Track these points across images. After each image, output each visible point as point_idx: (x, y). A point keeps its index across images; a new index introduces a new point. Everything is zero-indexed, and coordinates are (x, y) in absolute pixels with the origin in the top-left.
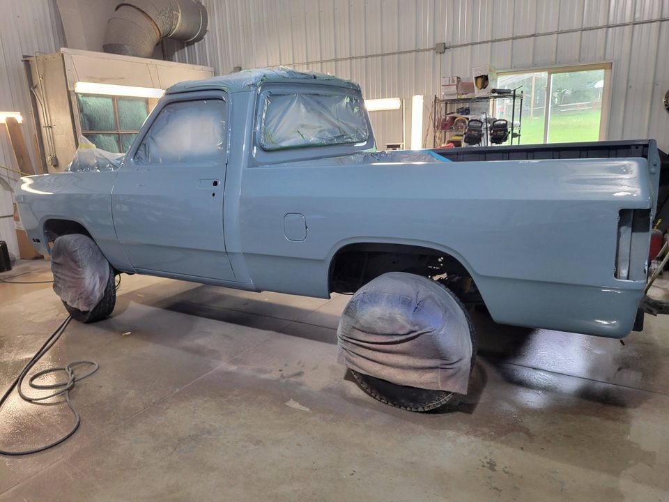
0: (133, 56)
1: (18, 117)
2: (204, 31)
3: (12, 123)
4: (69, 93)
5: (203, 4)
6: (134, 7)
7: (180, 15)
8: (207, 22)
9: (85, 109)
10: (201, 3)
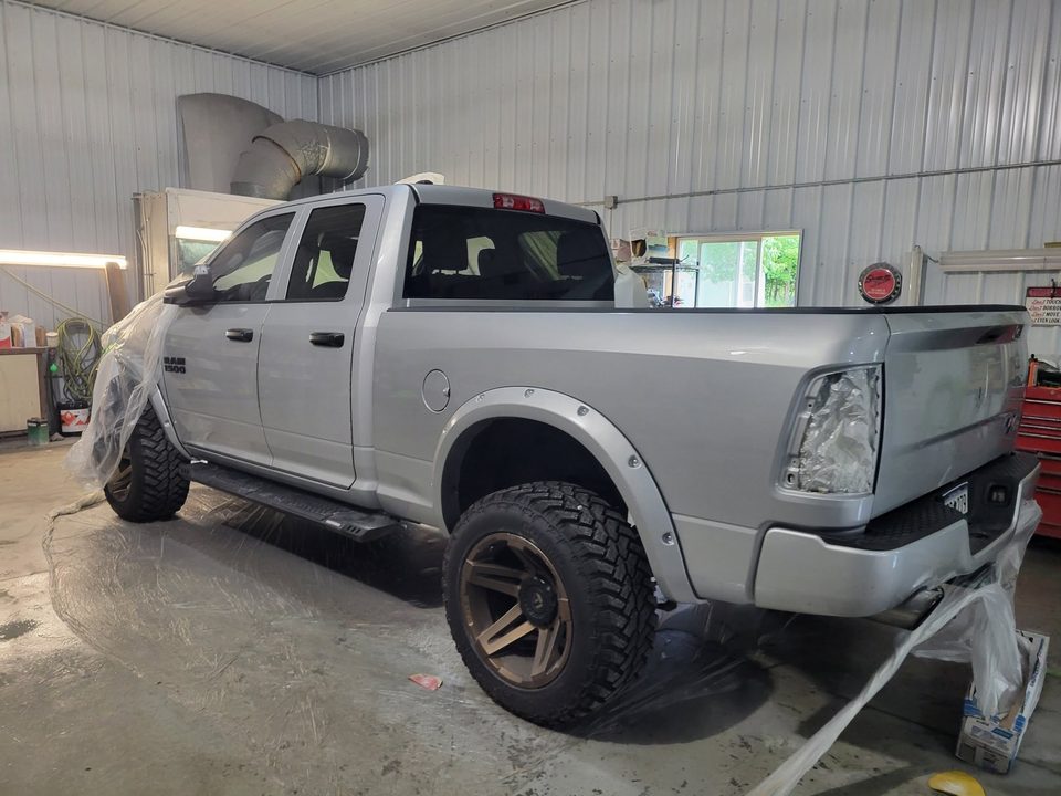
0: (261, 197)
1: (122, 262)
2: (363, 168)
3: (113, 269)
4: (169, 236)
5: (365, 135)
6: (269, 139)
7: (329, 149)
8: (367, 157)
9: (185, 257)
10: (362, 134)
